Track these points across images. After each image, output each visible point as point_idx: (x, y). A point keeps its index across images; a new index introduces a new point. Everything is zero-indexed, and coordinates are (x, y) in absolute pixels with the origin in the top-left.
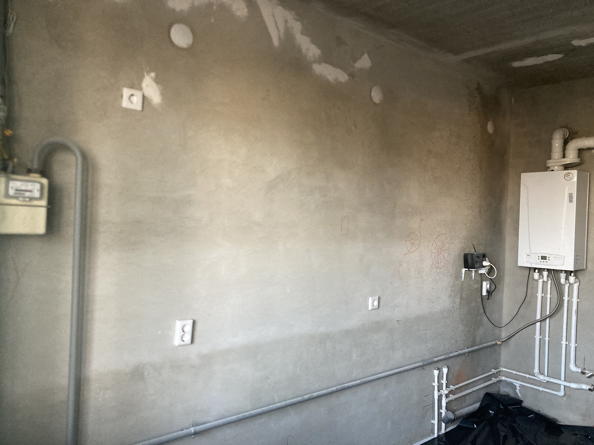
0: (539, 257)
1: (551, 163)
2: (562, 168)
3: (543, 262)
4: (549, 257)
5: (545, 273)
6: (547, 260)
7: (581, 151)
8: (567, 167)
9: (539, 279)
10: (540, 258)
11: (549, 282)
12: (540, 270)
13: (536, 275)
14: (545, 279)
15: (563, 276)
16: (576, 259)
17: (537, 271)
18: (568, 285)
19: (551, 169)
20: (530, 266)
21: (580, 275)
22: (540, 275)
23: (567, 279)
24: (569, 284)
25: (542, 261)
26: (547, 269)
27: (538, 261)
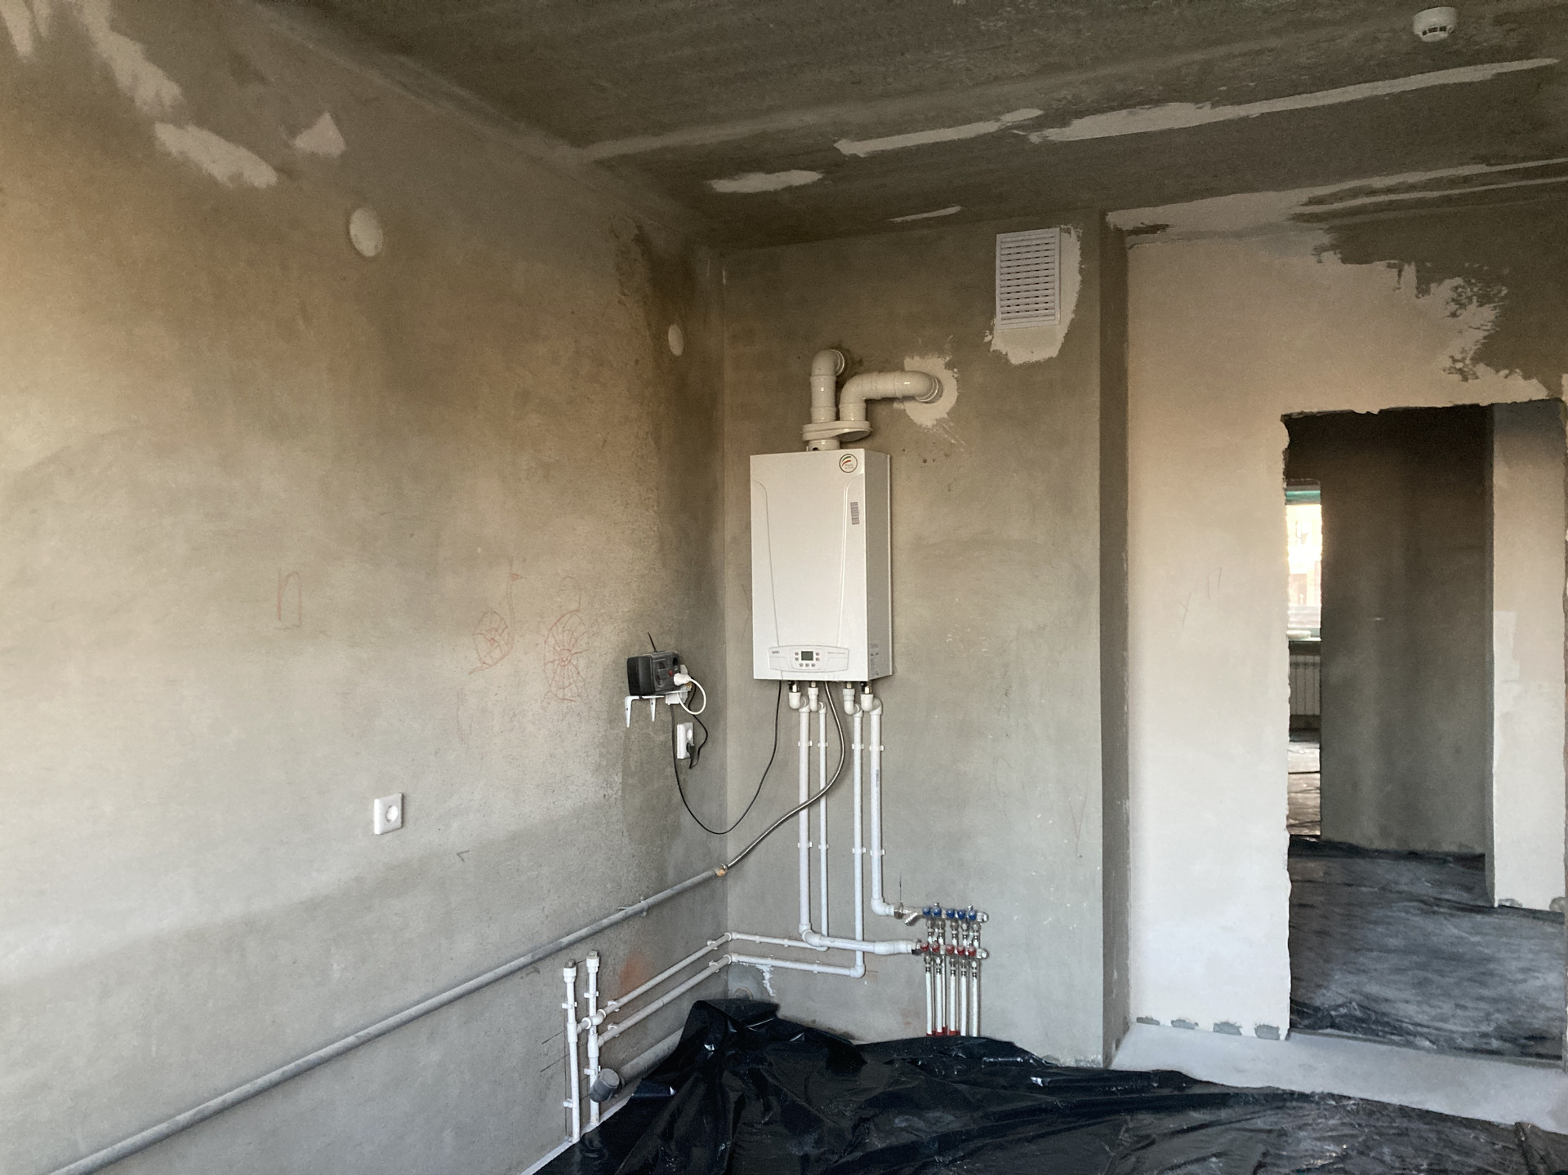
0: (797, 654)
1: (812, 431)
2: (836, 443)
3: (807, 665)
4: (817, 654)
5: (813, 692)
6: (814, 661)
7: (870, 403)
8: (844, 441)
9: (802, 706)
10: (800, 656)
11: (823, 711)
12: (803, 685)
13: (794, 698)
14: (813, 705)
15: (848, 693)
16: (872, 655)
17: (795, 688)
18: (859, 714)
19: (814, 444)
20: (780, 678)
21: (882, 690)
22: (802, 695)
23: (856, 700)
24: (861, 712)
25: (805, 662)
26: (816, 681)
27: (796, 664)
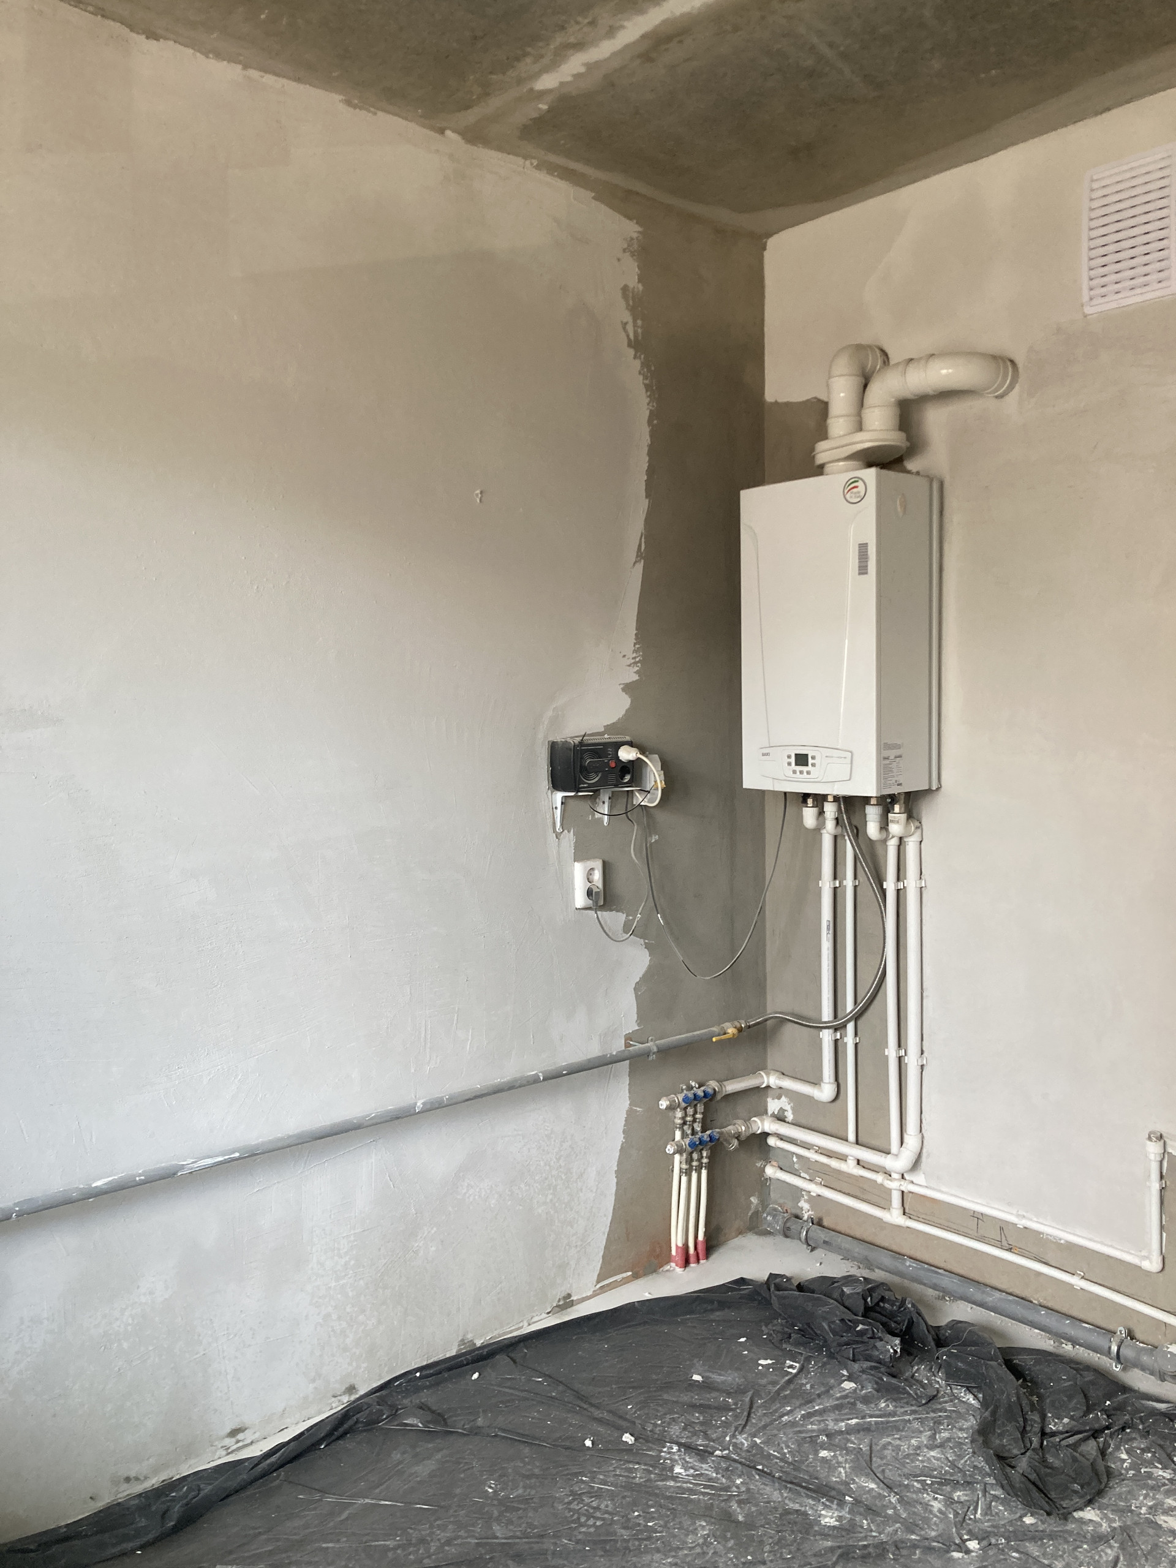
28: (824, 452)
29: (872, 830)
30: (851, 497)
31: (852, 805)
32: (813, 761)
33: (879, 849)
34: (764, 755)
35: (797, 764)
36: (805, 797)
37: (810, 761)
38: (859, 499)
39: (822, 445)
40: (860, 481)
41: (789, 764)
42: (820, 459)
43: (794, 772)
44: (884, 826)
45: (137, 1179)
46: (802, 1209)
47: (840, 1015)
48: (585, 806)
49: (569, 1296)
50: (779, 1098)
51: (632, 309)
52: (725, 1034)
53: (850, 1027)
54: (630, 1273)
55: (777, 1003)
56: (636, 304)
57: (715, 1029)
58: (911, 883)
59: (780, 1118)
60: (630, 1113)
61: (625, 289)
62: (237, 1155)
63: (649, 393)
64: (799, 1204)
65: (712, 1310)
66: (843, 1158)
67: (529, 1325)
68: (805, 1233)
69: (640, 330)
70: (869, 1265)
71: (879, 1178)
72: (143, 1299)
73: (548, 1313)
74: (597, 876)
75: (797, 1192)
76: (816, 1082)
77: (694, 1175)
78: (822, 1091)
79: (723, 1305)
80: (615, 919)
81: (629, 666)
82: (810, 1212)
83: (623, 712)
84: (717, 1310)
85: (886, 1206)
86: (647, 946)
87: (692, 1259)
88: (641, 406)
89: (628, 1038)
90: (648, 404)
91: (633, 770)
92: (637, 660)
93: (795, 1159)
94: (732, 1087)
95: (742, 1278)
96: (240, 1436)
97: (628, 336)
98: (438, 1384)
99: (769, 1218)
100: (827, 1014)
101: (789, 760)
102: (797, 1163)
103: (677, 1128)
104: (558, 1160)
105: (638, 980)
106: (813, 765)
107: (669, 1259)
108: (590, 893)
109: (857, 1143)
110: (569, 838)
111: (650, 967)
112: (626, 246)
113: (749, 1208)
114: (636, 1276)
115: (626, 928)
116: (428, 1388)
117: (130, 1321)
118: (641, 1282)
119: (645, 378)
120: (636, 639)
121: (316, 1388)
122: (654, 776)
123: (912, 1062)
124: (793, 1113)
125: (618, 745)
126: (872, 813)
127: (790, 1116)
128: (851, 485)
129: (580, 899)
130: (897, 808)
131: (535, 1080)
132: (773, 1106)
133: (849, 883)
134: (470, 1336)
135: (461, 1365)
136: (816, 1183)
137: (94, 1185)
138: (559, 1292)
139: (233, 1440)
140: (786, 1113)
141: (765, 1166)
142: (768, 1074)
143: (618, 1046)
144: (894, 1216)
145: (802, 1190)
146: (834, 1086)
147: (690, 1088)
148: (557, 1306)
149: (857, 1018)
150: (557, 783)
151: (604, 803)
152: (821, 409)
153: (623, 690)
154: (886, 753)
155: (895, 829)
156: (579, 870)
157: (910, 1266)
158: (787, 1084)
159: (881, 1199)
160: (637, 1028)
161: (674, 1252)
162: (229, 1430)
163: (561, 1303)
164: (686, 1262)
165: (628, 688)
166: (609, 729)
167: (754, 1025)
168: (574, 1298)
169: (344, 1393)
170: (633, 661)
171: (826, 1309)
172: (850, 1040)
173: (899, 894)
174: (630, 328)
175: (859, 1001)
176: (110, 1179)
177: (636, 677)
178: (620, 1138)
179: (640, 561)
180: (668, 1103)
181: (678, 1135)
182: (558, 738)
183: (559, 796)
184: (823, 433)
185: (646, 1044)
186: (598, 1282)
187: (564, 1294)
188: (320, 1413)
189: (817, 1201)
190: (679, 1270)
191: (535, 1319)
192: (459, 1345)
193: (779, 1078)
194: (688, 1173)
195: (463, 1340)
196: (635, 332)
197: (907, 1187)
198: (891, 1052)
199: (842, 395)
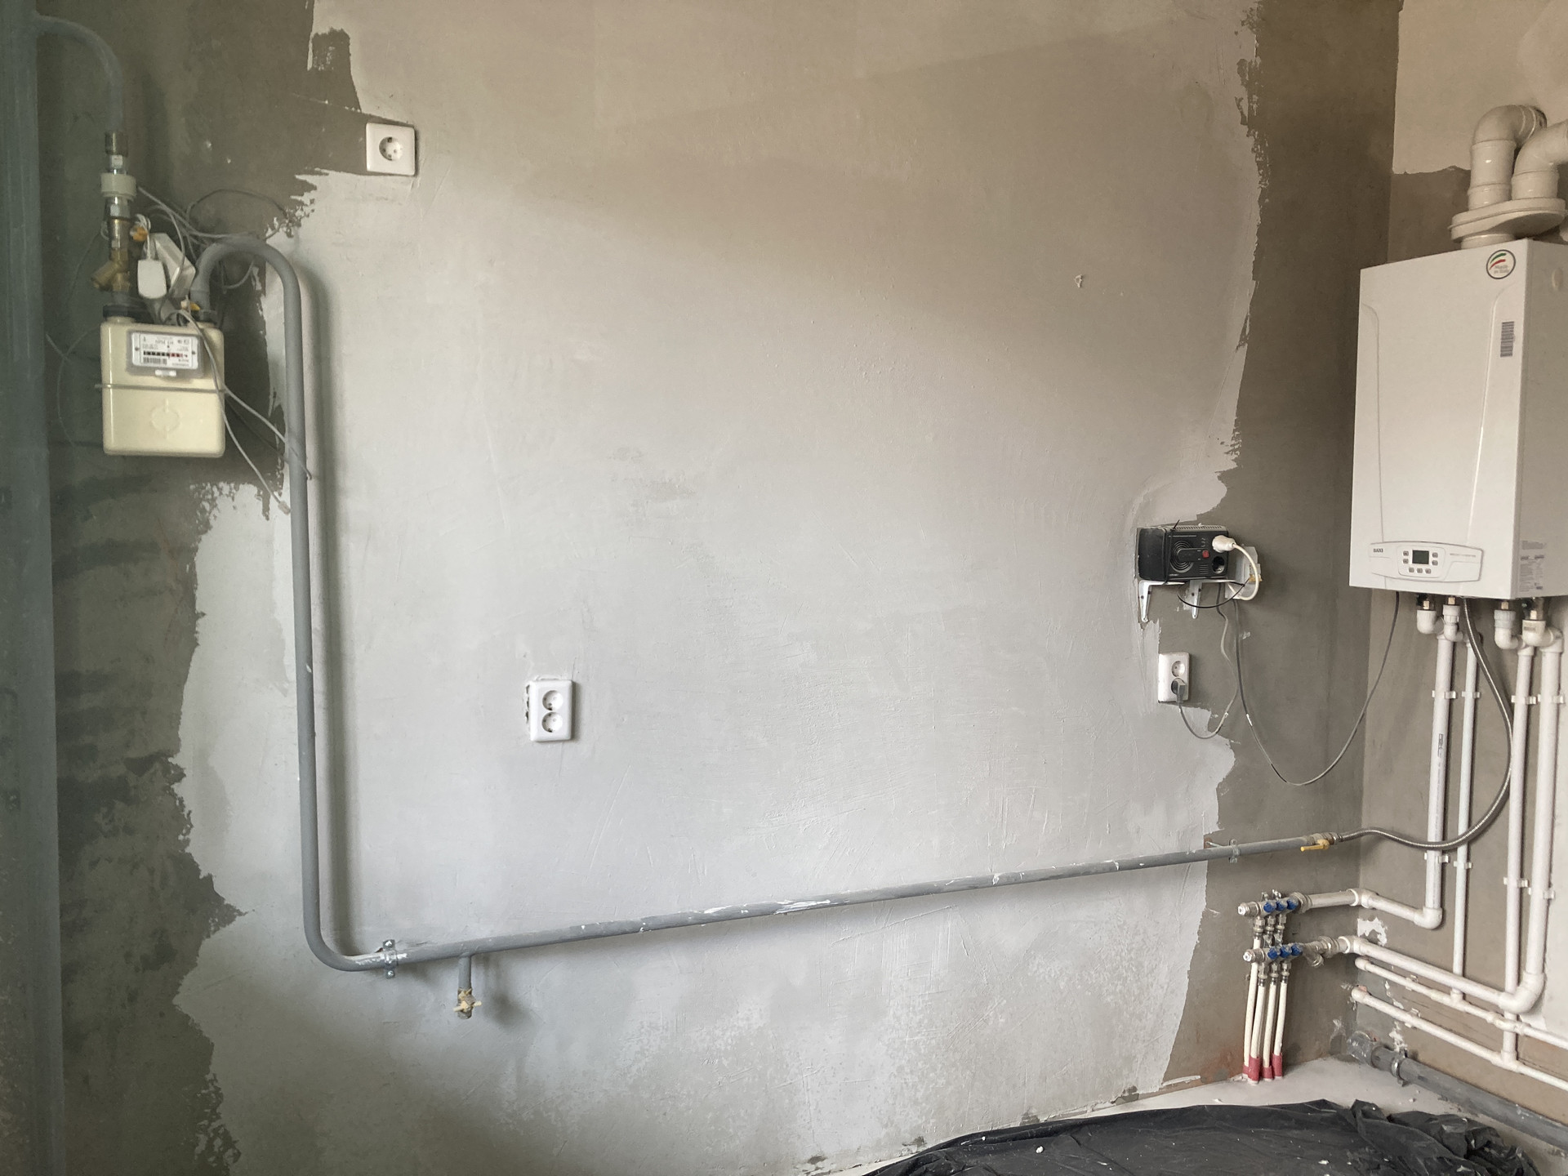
28: (1462, 224)
29: (1502, 637)
30: (1496, 272)
31: (1478, 610)
32: (1435, 559)
33: (1508, 659)
34: (1375, 551)
35: (1414, 562)
36: (1420, 598)
37: (1431, 559)
38: (1506, 274)
39: (1461, 218)
40: (1508, 254)
41: (1406, 561)
42: (1458, 232)
43: (1411, 570)
44: (1517, 632)
45: (742, 912)
46: (1393, 1040)
47: (1449, 836)
48: (1174, 596)
49: (1134, 1089)
50: (1371, 919)
51: (1247, 85)
52: (1315, 844)
53: (1462, 851)
54: (1199, 1077)
55: (1374, 818)
56: (1251, 77)
57: (1304, 839)
58: (1546, 699)
59: (1372, 940)
60: (1206, 915)
61: (1241, 63)
62: (828, 902)
63: (1261, 171)
64: (1391, 1035)
65: (1290, 1128)
66: (1446, 990)
67: (1093, 1111)
68: (1396, 1065)
69: (1255, 106)
70: (1472, 1107)
71: (1489, 1017)
72: (741, 1024)
73: (1113, 1103)
74: (1183, 670)
75: (1389, 1022)
76: (1418, 905)
77: (1273, 987)
78: (1423, 916)
79: (1302, 1124)
80: (1200, 716)
81: (1227, 453)
82: (1403, 1045)
83: (1218, 501)
84: (1296, 1129)
85: (1496, 1047)
86: (1233, 747)
87: (1267, 1073)
88: (1252, 183)
89: (1208, 838)
90: (1260, 183)
91: (1227, 563)
92: (1236, 447)
93: (1387, 986)
94: (1318, 901)
95: (1324, 1100)
96: (819, 1164)
97: (1242, 113)
98: (1002, 1151)
99: (1354, 1044)
100: (1433, 834)
101: (1406, 557)
102: (1390, 990)
103: (1255, 936)
104: (1130, 951)
105: (1221, 781)
106: (1435, 563)
107: (1241, 1069)
108: (1174, 687)
109: (1464, 975)
110: (1154, 629)
111: (1234, 769)
112: (1244, 18)
113: (1332, 1031)
114: (1205, 1081)
115: (1211, 725)
116: (993, 1152)
117: (730, 1041)
118: (1210, 1088)
119: (1259, 155)
120: (1235, 426)
121: (887, 1134)
122: (1250, 569)
123: (1537, 893)
124: (1387, 937)
125: (1213, 535)
126: (1503, 621)
127: (1383, 940)
128: (1497, 258)
129: (1163, 692)
130: (1534, 614)
131: (1111, 869)
132: (1364, 927)
133: (1468, 695)
134: (1034, 1111)
135: (1024, 1137)
136: (1412, 1015)
137: (706, 912)
138: (1124, 1084)
139: (814, 1166)
140: (1379, 936)
141: (1351, 990)
142: (1360, 893)
143: (1197, 845)
144: (1505, 1060)
145: (1394, 1019)
146: (1440, 912)
147: (1272, 897)
148: (1122, 1097)
149: (1470, 842)
150: (1144, 573)
151: (1193, 595)
152: (1463, 178)
153: (1220, 478)
154: (1524, 553)
155: (1530, 637)
156: (1163, 662)
157: (1521, 1115)
158: (1382, 905)
159: (1492, 1040)
160: (1218, 829)
161: (1246, 1063)
162: (809, 1157)
163: (1126, 1094)
164: (1260, 1076)
165: (1224, 477)
166: (1201, 518)
167: (1347, 839)
168: (1140, 1092)
169: (913, 1143)
170: (1231, 448)
171: (1422, 1144)
172: (1460, 864)
173: (1531, 711)
174: (1245, 105)
175: (1474, 823)
176: (720, 908)
177: (1234, 465)
178: (1194, 939)
179: (1243, 345)
180: (1247, 909)
181: (1257, 943)
182: (1148, 525)
183: (1146, 585)
184: (1462, 205)
185: (1228, 847)
186: (1165, 1080)
187: (1129, 1086)
188: (891, 1158)
189: (1411, 1033)
190: (1252, 1082)
191: (1099, 1106)
192: (1023, 1119)
193: (1373, 898)
194: (1266, 984)
195: (1027, 1114)
196: (1250, 108)
197: (1522, 1029)
198: (1511, 881)
199: (1488, 161)
